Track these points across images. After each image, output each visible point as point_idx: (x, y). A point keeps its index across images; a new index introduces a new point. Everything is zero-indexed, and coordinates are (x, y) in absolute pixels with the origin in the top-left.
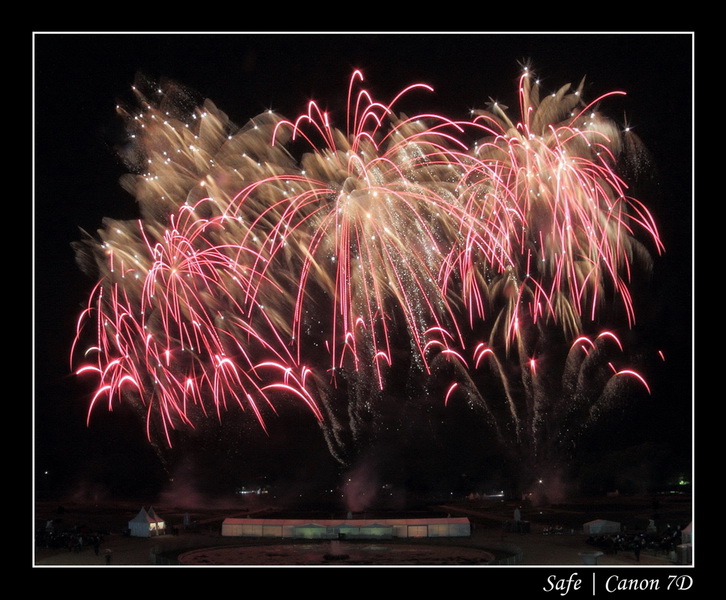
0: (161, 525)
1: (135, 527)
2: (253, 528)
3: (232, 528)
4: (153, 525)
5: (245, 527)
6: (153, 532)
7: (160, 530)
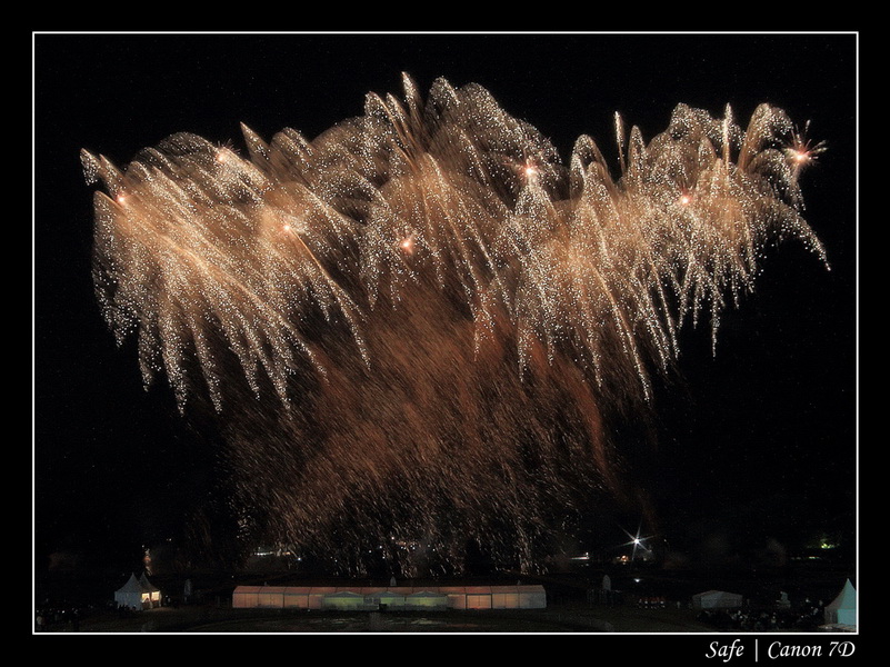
0: (156, 595)
1: (123, 598)
2: (272, 598)
3: (245, 597)
4: (145, 596)
5: (261, 596)
6: (146, 605)
7: (154, 602)
